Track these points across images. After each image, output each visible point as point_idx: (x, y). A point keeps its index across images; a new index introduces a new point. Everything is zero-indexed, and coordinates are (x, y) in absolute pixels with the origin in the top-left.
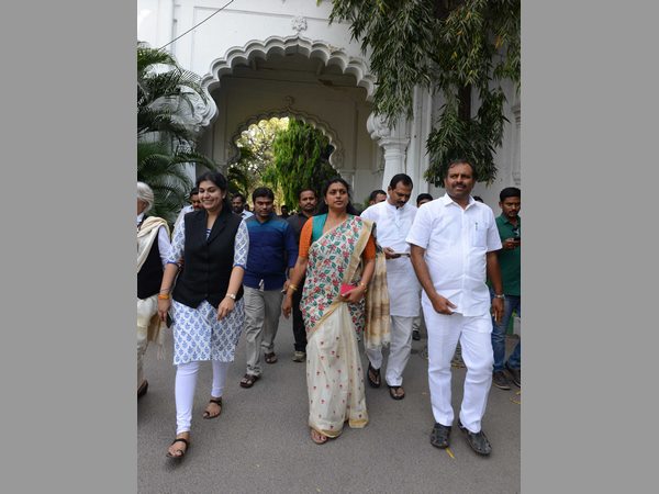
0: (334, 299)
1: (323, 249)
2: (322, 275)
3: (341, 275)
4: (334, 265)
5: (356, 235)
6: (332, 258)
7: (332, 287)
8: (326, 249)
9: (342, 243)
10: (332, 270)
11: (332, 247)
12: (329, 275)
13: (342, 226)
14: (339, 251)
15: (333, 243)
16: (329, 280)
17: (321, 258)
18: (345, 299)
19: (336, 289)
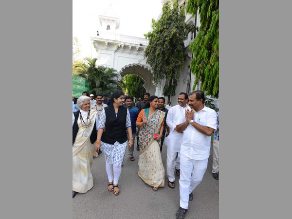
0: (151, 140)
1: (149, 122)
2: (148, 131)
3: (155, 132)
4: (152, 128)
5: (160, 117)
6: (152, 126)
7: (151, 136)
9: (156, 120)
10: (151, 130)
11: (152, 122)
13: (155, 114)
14: (154, 123)
16: (150, 133)
17: (148, 126)
18: (155, 139)
19: (152, 136)
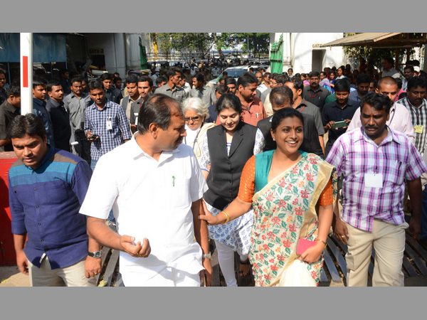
1: (268, 204)
3: (294, 234)
8: (273, 205)
9: (293, 197)
11: (281, 203)
12: (279, 235)
15: (282, 197)
